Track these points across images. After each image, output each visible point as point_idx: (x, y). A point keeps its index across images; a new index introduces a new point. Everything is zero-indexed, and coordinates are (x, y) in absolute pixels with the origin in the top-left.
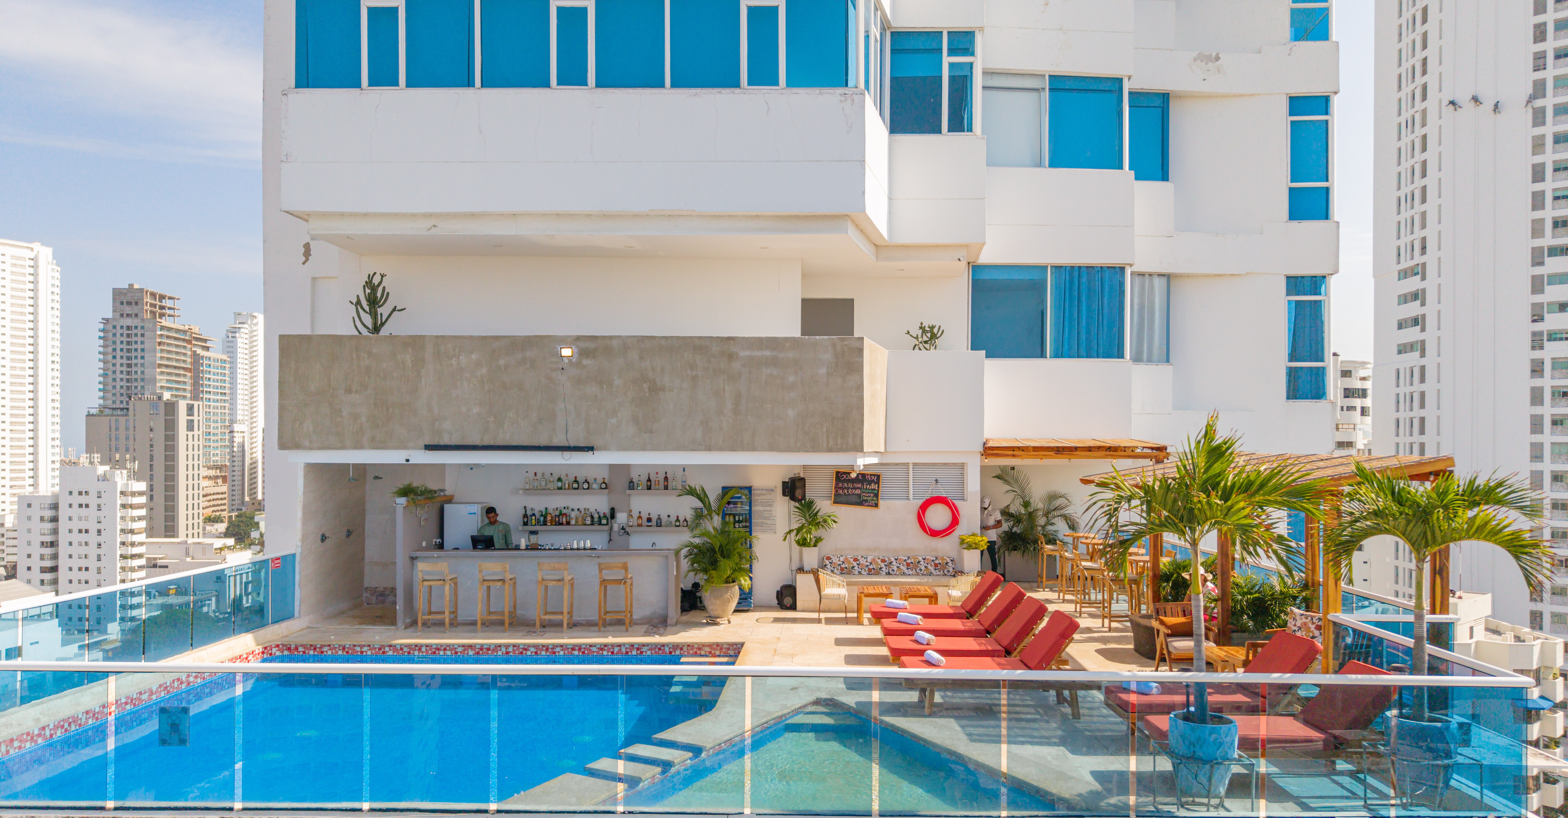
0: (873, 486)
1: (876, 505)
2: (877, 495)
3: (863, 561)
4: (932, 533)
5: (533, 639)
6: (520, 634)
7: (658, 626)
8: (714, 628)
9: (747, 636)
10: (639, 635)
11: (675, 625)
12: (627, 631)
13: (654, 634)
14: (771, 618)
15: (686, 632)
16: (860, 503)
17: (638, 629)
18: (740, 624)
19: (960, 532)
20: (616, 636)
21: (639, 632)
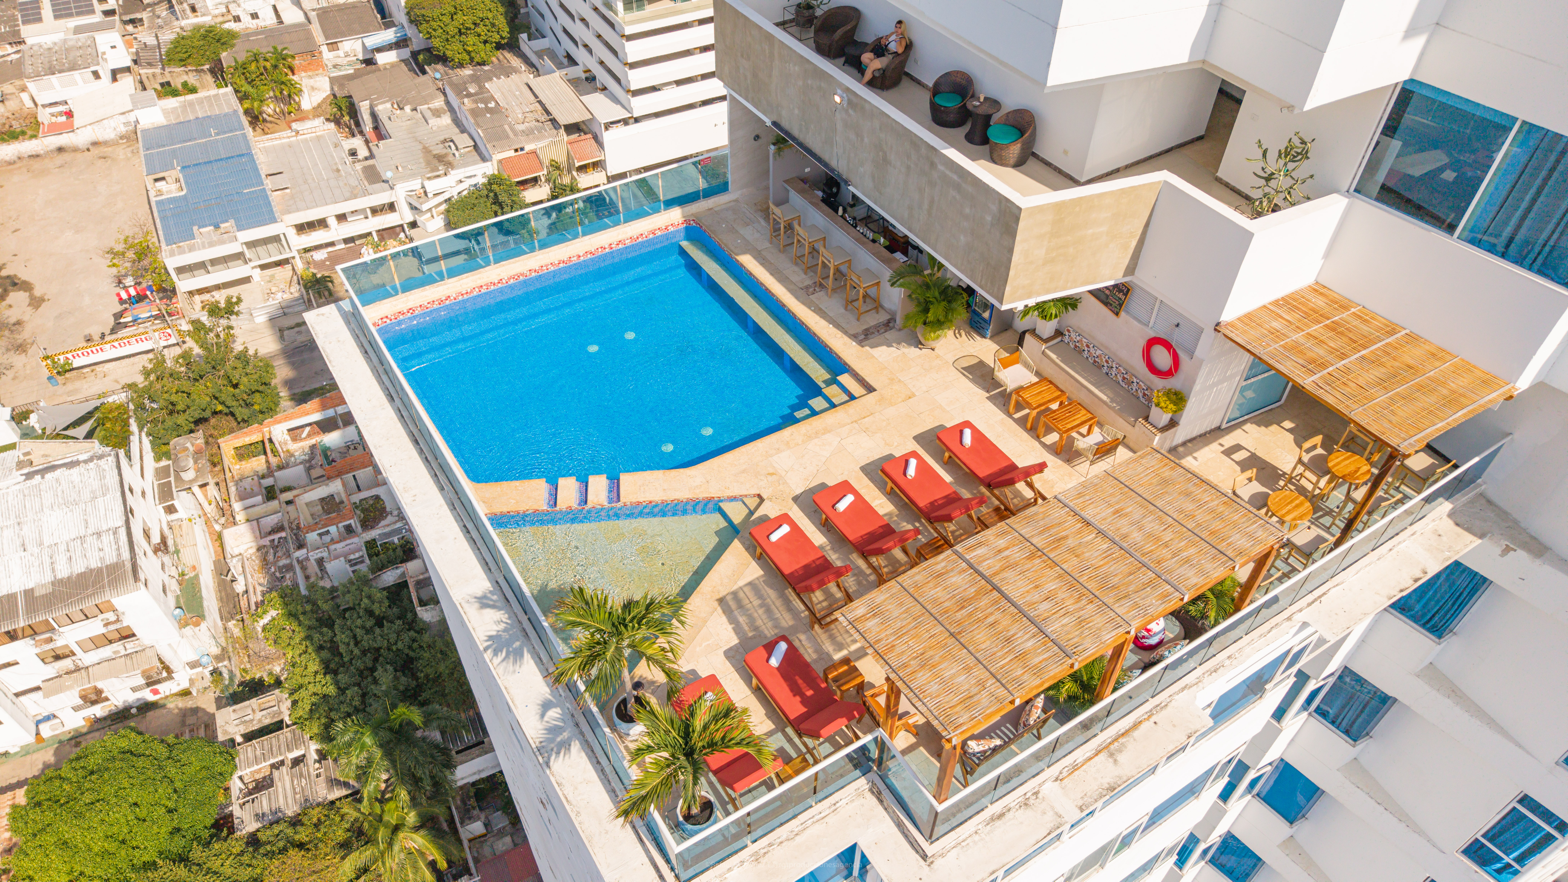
0: (1121, 295)
1: (1117, 314)
2: (1121, 305)
3: (1092, 350)
4: (1152, 368)
5: (797, 298)
6: (808, 282)
7: (888, 325)
8: (913, 352)
9: (900, 381)
10: (852, 332)
11: (900, 330)
12: (858, 320)
13: (863, 337)
14: (976, 361)
15: (884, 348)
16: (1106, 304)
17: (873, 319)
18: (938, 357)
19: (1173, 383)
20: (837, 326)
21: (859, 328)
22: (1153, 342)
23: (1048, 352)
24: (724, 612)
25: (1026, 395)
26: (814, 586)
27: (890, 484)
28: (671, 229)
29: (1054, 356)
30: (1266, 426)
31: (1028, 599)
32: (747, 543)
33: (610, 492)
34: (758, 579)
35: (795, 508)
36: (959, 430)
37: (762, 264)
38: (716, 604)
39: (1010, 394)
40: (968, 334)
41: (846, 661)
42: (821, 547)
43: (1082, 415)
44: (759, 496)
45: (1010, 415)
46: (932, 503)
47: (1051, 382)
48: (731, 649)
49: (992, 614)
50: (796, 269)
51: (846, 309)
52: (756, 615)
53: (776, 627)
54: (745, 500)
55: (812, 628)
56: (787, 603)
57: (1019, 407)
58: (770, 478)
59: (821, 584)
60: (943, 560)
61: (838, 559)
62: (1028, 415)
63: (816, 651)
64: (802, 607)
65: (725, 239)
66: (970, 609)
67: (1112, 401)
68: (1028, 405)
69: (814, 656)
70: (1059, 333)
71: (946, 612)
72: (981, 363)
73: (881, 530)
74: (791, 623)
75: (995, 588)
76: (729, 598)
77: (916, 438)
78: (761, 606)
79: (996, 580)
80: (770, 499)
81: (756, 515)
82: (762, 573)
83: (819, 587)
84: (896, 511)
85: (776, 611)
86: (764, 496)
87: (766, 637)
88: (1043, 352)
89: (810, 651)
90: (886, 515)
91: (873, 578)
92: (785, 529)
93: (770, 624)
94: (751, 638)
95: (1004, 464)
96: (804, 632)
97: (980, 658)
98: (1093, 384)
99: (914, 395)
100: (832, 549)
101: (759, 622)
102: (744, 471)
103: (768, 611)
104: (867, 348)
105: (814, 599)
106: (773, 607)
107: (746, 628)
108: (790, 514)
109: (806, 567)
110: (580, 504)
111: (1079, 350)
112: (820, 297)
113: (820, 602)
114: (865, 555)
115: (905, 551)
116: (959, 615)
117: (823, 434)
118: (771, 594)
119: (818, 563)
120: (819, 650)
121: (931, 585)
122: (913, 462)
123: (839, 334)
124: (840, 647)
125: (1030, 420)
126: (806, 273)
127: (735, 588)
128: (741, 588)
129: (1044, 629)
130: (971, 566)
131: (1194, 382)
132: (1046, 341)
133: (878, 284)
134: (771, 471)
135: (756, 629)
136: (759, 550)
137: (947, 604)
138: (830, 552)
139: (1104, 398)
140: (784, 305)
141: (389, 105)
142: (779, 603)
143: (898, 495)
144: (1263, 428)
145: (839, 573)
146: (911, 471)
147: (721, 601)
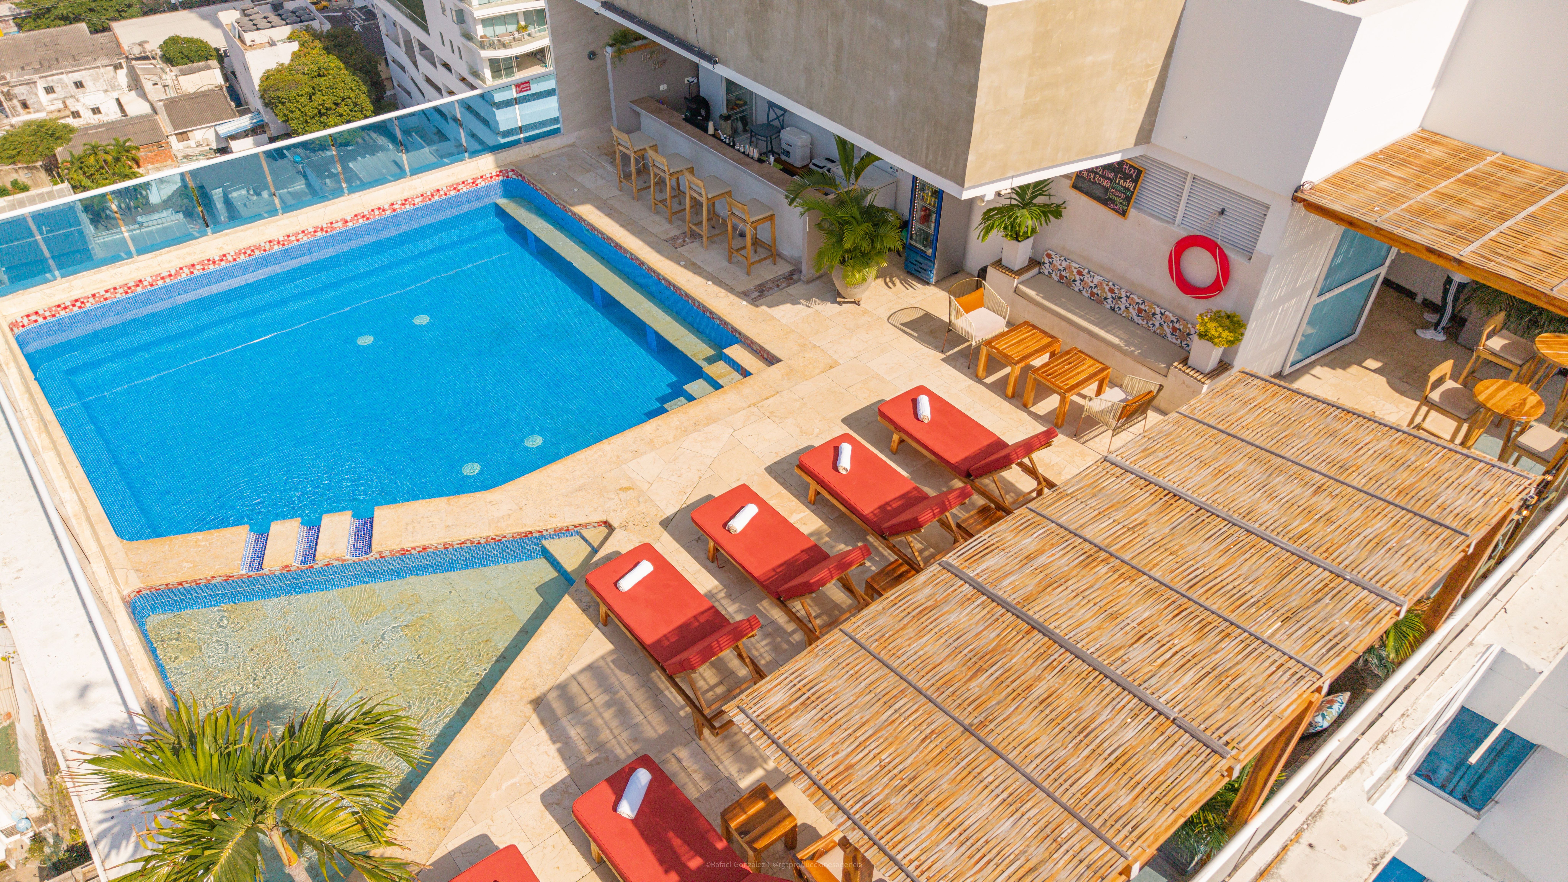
0: (1128, 184)
1: (1123, 214)
2: (1128, 199)
3: (1087, 278)
4: (1185, 286)
5: (659, 252)
6: (675, 232)
7: (792, 277)
8: (829, 308)
9: (814, 346)
10: (741, 289)
11: (809, 282)
12: (748, 274)
13: (756, 294)
14: (919, 314)
15: (788, 306)
16: (1105, 201)
17: (768, 272)
18: (865, 312)
19: (1223, 302)
20: (718, 282)
21: (751, 283)
22: (1183, 245)
23: (1022, 288)
24: (543, 722)
25: (1002, 346)
26: (694, 660)
27: (814, 486)
28: (482, 183)
29: (1032, 293)
30: (1344, 368)
31: (1103, 641)
32: (586, 599)
33: (357, 538)
34: (603, 658)
35: (666, 537)
36: (911, 399)
37: (608, 215)
38: (529, 709)
39: (978, 348)
40: (903, 282)
41: (761, 791)
42: (710, 595)
43: (1088, 368)
44: (607, 524)
45: (979, 380)
46: (882, 508)
47: (1034, 327)
48: (554, 789)
49: (1039, 678)
50: (657, 218)
51: (730, 261)
52: (599, 721)
53: (635, 740)
54: (584, 532)
55: (700, 734)
56: (655, 695)
57: (993, 365)
58: (623, 495)
59: (707, 655)
60: (925, 584)
61: (739, 611)
62: (1008, 376)
63: (708, 777)
64: (680, 700)
65: (555, 188)
66: (995, 671)
67: (1127, 343)
68: (1007, 360)
69: (705, 786)
70: (1034, 262)
71: (948, 683)
72: (928, 317)
73: (805, 557)
74: (662, 730)
75: (1035, 626)
76: (551, 696)
77: (845, 421)
78: (608, 705)
79: (1035, 612)
80: (624, 527)
81: (601, 554)
82: (610, 647)
83: (703, 661)
84: (826, 529)
85: (636, 711)
86: (615, 523)
87: (618, 760)
88: (1016, 290)
89: (697, 777)
90: (811, 534)
91: (798, 637)
92: (645, 568)
93: (624, 736)
94: (591, 765)
95: (986, 442)
96: (686, 745)
97: (1034, 775)
98: (1096, 325)
99: (837, 364)
100: (729, 596)
101: (605, 735)
102: (581, 488)
103: (622, 712)
104: (764, 308)
105: (701, 683)
106: (630, 704)
107: (582, 747)
108: (658, 547)
109: (683, 628)
110: (304, 562)
111: (1065, 282)
112: (693, 250)
113: (712, 688)
114: (782, 599)
115: (847, 587)
116: (977, 686)
117: (706, 425)
118: (626, 681)
119: (702, 619)
120: (713, 775)
121: (910, 632)
122: (846, 450)
123: (722, 292)
124: (750, 764)
125: (1012, 381)
126: (670, 222)
127: (564, 677)
128: (574, 677)
129: (1152, 699)
130: (981, 590)
131: (1256, 294)
132: (1020, 272)
133: (771, 218)
134: (626, 484)
135: (600, 747)
136: (603, 609)
137: (947, 667)
138: (725, 602)
139: (1116, 341)
140: (642, 263)
141: (244, 192)
142: (639, 696)
143: (827, 503)
144: (1339, 371)
145: (738, 632)
146: (845, 462)
147: (538, 703)
